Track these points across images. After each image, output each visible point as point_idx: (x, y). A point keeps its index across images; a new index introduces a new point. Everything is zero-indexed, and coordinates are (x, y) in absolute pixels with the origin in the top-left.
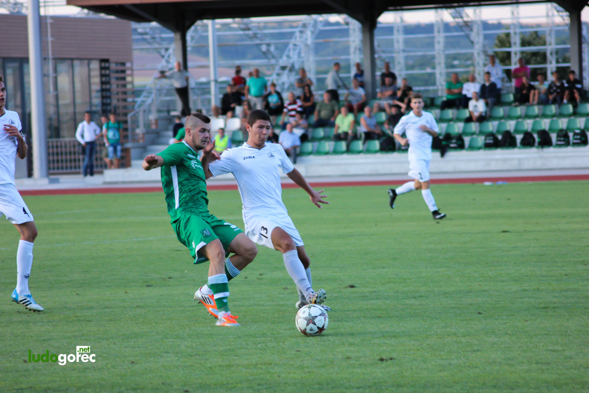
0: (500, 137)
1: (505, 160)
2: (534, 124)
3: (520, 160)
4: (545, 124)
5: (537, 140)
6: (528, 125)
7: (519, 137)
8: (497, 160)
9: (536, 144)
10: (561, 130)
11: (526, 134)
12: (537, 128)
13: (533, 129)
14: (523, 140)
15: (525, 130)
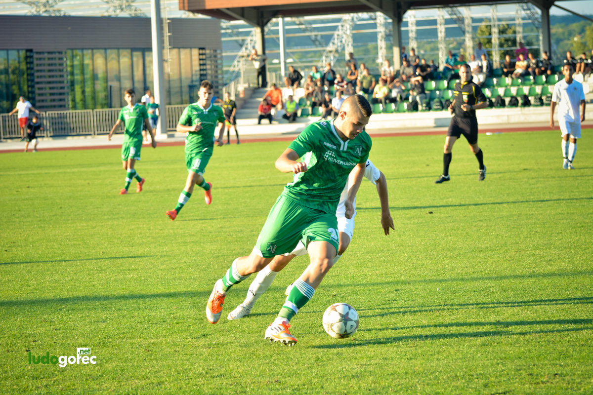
0: (494, 100)
1: (498, 116)
2: (518, 90)
3: (508, 116)
4: (526, 90)
5: (520, 101)
6: (514, 91)
7: (507, 100)
8: (492, 116)
9: (520, 104)
10: (537, 95)
11: (512, 97)
12: (520, 93)
13: (517, 94)
14: (511, 101)
15: (512, 95)
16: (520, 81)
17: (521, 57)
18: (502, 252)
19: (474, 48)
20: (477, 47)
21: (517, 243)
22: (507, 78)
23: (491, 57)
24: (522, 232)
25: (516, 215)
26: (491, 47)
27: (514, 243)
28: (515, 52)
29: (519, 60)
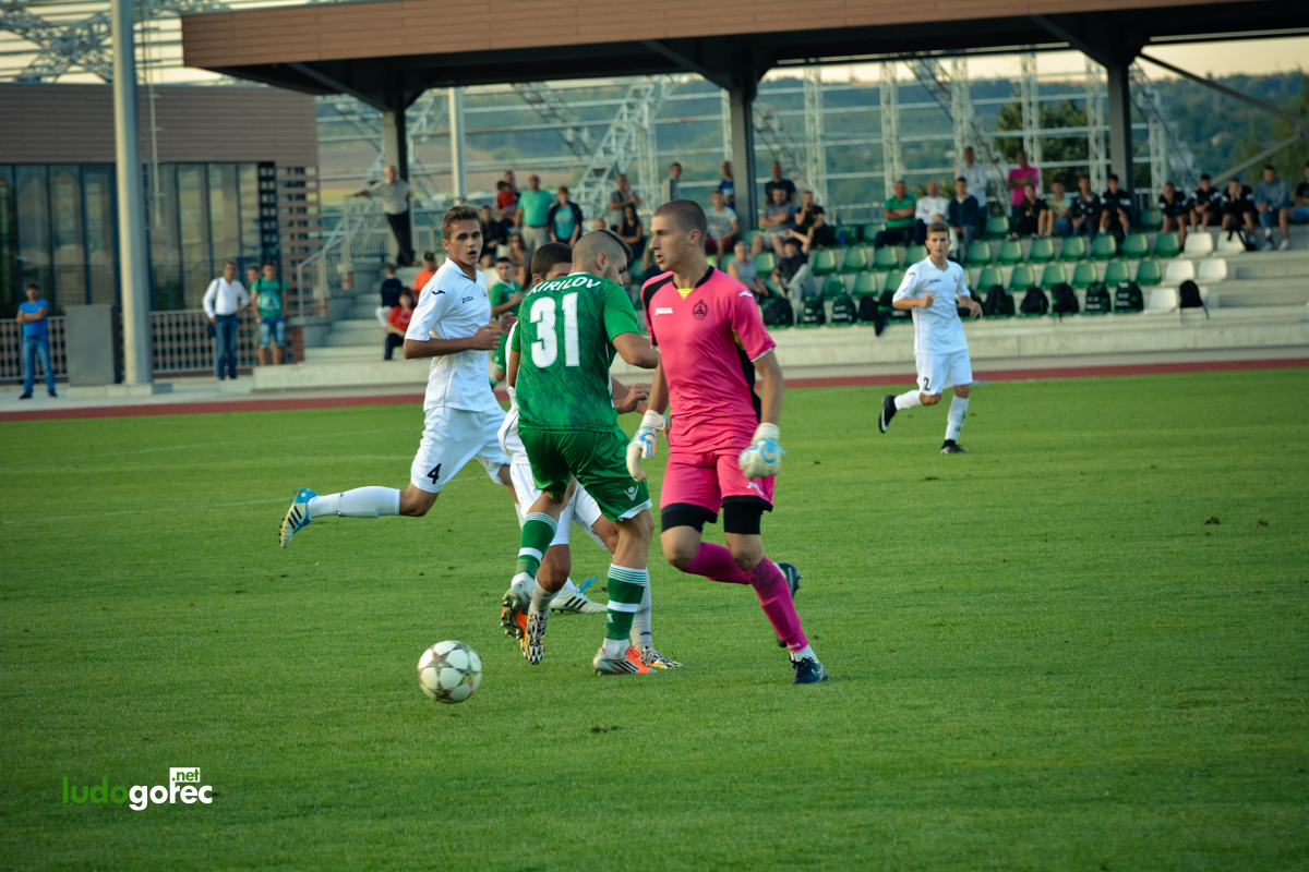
1: (993, 340)
2: (1046, 272)
3: (1019, 338)
4: (1065, 272)
5: (1051, 302)
6: (1035, 274)
7: (1019, 297)
9: (1050, 310)
10: (1095, 284)
11: (1032, 290)
12: (1054, 280)
13: (1044, 282)
14: (1025, 302)
15: (1030, 284)
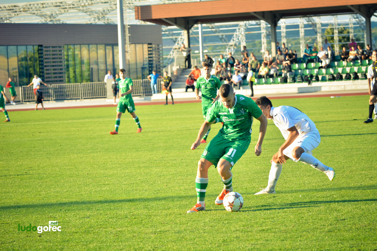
0: (335, 76)
1: (338, 86)
2: (351, 69)
3: (344, 86)
4: (356, 69)
5: (352, 76)
6: (348, 70)
7: (344, 76)
8: (334, 86)
9: (352, 78)
10: (363, 72)
11: (347, 74)
12: (352, 71)
13: (350, 72)
14: (346, 76)
15: (347, 72)
16: (352, 63)
17: (353, 48)
18: (341, 172)
19: (322, 43)
20: (324, 42)
21: (351, 166)
22: (343, 62)
23: (333, 48)
24: (354, 160)
25: (350, 148)
26: (334, 42)
27: (349, 167)
28: (349, 45)
29: (352, 50)
